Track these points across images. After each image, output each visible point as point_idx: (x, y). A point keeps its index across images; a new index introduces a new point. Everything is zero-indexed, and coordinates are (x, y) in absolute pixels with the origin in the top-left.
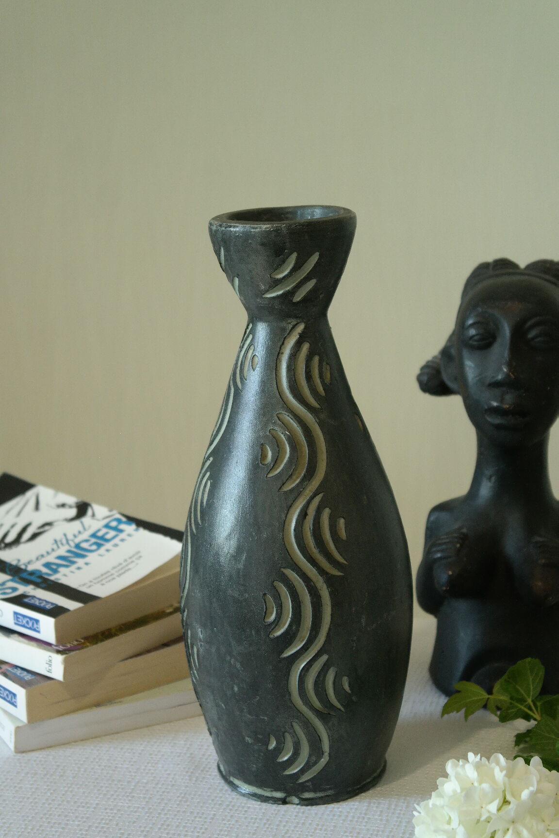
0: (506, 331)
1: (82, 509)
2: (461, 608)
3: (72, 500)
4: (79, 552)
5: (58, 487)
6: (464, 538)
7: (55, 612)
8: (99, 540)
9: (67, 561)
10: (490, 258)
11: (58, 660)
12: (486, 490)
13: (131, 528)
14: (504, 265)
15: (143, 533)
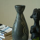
0: (36, 14)
1: (6, 26)
2: (33, 33)
3: (5, 26)
4: (6, 29)
5: (4, 25)
6: (33, 28)
7: (4, 34)
8: (7, 29)
9: (5, 30)
10: (35, 8)
11: (4, 37)
12: (35, 25)
13: (9, 28)
14: (36, 9)
15: (10, 28)
